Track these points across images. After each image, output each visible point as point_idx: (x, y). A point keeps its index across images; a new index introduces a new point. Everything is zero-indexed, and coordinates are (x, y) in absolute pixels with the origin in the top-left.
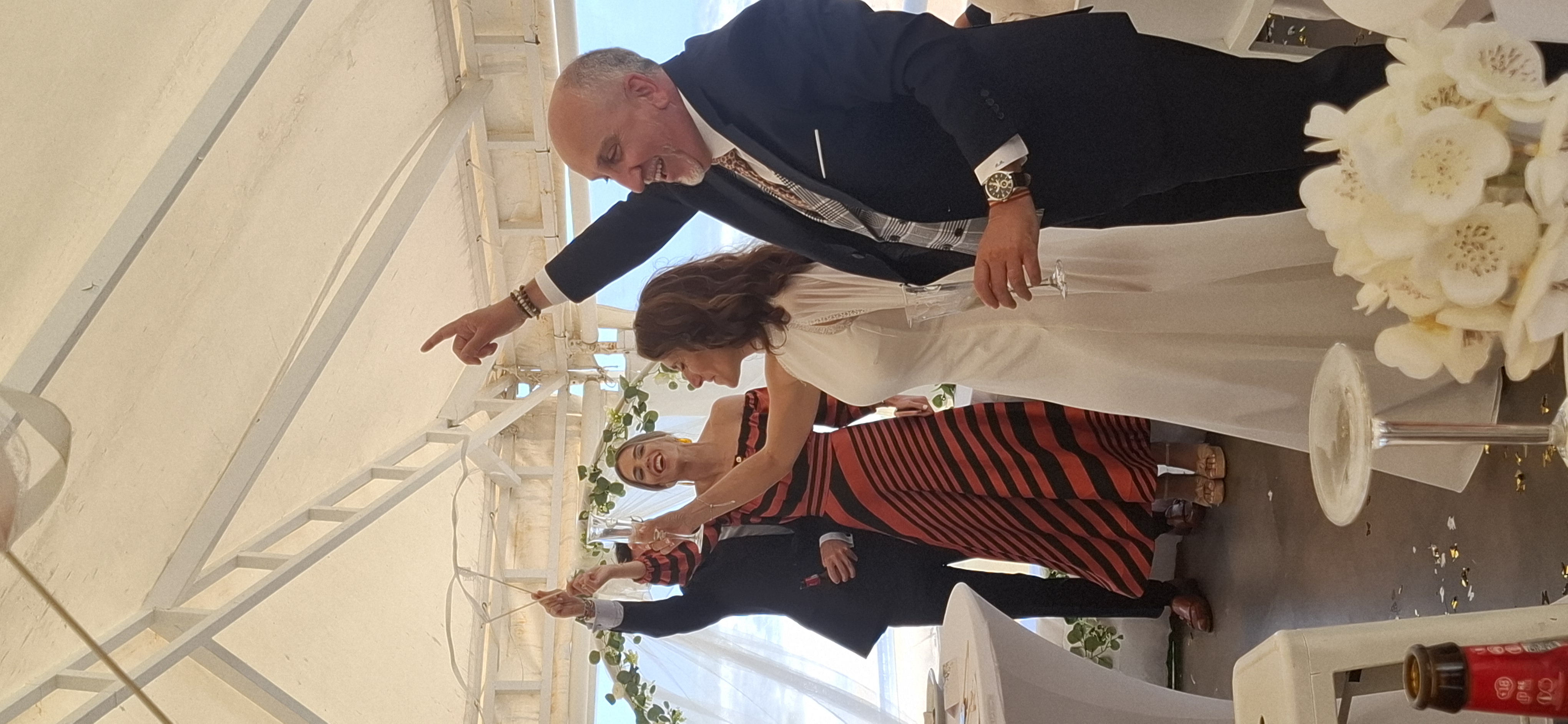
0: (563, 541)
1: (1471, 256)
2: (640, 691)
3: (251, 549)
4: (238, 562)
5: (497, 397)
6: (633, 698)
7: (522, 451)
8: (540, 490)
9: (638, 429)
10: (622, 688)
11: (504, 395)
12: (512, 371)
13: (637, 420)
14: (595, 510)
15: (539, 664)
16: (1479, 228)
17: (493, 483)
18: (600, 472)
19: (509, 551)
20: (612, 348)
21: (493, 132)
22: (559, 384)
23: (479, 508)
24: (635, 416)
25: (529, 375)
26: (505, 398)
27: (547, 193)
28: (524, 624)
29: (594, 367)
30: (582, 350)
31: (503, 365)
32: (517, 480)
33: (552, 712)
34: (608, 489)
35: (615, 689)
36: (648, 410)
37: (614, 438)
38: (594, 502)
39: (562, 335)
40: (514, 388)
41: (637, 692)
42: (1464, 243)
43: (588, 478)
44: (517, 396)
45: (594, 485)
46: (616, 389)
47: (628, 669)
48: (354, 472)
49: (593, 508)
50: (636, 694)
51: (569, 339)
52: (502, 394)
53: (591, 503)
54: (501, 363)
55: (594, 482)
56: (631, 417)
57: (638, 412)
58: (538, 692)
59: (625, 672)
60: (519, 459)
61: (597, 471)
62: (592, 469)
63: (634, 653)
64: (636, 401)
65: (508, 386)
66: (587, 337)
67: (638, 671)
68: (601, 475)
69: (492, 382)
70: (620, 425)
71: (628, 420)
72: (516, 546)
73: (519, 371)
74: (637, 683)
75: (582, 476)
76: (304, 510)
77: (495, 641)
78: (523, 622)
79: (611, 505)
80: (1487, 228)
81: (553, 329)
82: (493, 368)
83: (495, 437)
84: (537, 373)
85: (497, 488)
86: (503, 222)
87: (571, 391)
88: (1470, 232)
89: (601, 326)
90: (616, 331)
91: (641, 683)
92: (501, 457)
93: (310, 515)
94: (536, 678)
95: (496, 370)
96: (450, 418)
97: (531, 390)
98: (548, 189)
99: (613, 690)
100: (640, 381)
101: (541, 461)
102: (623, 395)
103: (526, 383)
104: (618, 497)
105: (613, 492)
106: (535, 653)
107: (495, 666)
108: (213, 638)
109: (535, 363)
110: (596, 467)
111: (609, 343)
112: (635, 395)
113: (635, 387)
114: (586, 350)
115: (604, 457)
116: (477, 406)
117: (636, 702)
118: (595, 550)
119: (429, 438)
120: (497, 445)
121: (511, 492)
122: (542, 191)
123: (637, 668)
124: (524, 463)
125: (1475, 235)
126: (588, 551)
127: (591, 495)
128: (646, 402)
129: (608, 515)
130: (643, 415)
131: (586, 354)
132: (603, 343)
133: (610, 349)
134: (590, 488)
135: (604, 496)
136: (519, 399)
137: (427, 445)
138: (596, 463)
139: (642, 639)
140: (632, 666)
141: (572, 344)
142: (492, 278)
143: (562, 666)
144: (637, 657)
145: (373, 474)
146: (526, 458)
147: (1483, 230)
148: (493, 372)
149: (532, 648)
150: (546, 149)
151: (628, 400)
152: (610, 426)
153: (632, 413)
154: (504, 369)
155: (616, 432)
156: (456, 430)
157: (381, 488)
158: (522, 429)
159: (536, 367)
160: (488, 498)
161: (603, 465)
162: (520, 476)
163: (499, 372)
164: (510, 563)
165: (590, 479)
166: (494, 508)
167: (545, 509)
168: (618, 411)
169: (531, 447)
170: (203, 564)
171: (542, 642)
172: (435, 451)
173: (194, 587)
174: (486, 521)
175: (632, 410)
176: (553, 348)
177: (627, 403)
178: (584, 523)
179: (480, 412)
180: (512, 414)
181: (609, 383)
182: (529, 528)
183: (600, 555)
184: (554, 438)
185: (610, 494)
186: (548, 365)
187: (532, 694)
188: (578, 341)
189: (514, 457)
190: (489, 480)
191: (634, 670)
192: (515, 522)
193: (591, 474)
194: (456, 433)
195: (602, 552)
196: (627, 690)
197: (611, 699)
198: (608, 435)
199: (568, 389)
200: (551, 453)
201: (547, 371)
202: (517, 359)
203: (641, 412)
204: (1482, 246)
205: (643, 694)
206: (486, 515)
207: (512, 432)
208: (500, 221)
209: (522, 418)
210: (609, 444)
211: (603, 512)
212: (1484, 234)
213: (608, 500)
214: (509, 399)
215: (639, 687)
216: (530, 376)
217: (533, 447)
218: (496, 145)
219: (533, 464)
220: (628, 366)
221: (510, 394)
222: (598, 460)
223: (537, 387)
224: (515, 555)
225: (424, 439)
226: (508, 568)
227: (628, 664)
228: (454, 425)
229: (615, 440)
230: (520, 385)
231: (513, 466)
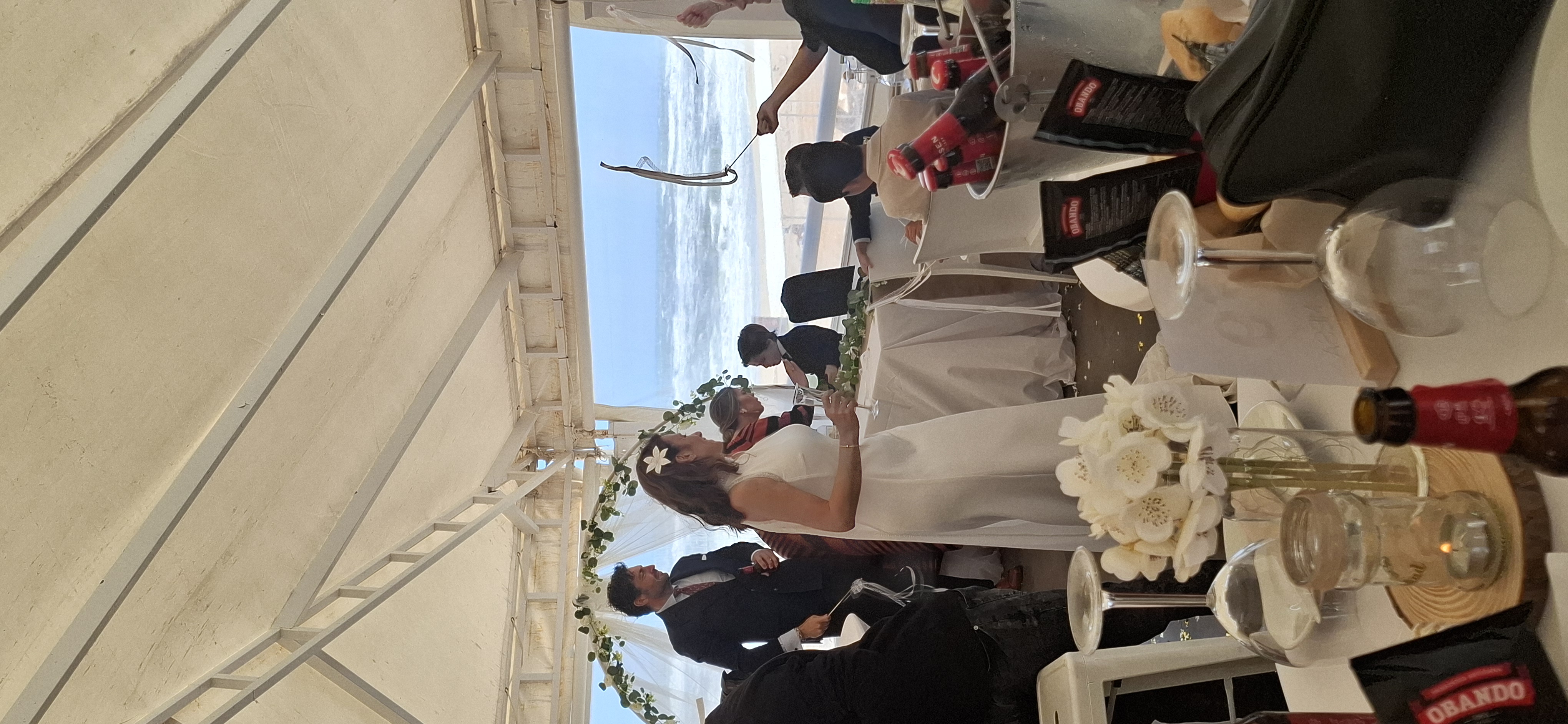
0: (569, 572)
1: (1151, 514)
2: (624, 680)
3: (348, 584)
4: (339, 593)
5: (523, 470)
6: (619, 686)
7: (539, 508)
8: (553, 536)
9: (624, 493)
10: (611, 678)
11: (528, 467)
12: (533, 451)
13: (623, 487)
14: (593, 551)
15: (552, 662)
16: (1155, 499)
17: (520, 531)
18: (597, 524)
19: (530, 580)
20: (605, 434)
21: (522, 288)
22: (567, 460)
23: (509, 549)
24: (622, 484)
25: (545, 453)
26: (529, 470)
27: (560, 328)
28: (541, 633)
29: (593, 448)
30: (584, 436)
31: (527, 447)
32: (537, 528)
33: (560, 696)
34: (602, 536)
35: (606, 679)
36: (631, 480)
37: (606, 500)
38: (592, 546)
39: (570, 425)
40: (535, 463)
41: (622, 681)
42: (1148, 507)
43: (587, 528)
44: (537, 469)
45: (591, 534)
46: (607, 462)
47: (615, 665)
48: (422, 526)
49: (591, 550)
50: (621, 683)
51: (575, 428)
52: (526, 467)
53: (590, 546)
54: (526, 446)
55: (592, 532)
56: (619, 485)
57: (624, 481)
58: (551, 681)
59: (613, 667)
60: (537, 513)
61: (594, 524)
62: (591, 522)
63: (620, 653)
64: (623, 474)
65: (531, 462)
66: (587, 427)
67: (622, 666)
68: (597, 527)
69: (520, 458)
70: (610, 491)
71: (617, 487)
72: (535, 576)
73: (538, 451)
74: (621, 675)
75: (583, 527)
76: (386, 555)
77: (520, 644)
78: (539, 631)
79: (604, 548)
80: (1160, 500)
81: (563, 421)
82: (520, 449)
83: (522, 499)
84: (551, 452)
85: (523, 535)
86: (529, 349)
87: (575, 465)
88: (1151, 501)
89: (597, 418)
90: (608, 422)
91: (624, 675)
92: (525, 512)
93: (391, 558)
94: (549, 671)
95: (522, 451)
96: (491, 486)
97: (547, 465)
98: (561, 326)
99: (604, 681)
100: (626, 459)
101: (554, 516)
102: (613, 470)
103: (544, 459)
104: (609, 542)
105: (606, 539)
106: (548, 653)
107: (520, 662)
108: (322, 649)
109: (551, 444)
110: (593, 521)
111: (603, 431)
112: (622, 470)
113: (622, 464)
114: (587, 436)
115: (599, 514)
116: (509, 477)
117: (621, 688)
118: (593, 580)
119: (475, 500)
120: (523, 504)
121: (532, 537)
122: (557, 326)
123: (622, 664)
124: (541, 516)
125: (1154, 503)
126: (587, 580)
127: (590, 541)
128: (630, 474)
129: (602, 555)
130: (627, 483)
131: (586, 439)
132: (598, 431)
133: (603, 435)
134: (589, 536)
135: (599, 541)
136: (539, 471)
137: (474, 506)
138: (593, 519)
139: (625, 644)
140: (618, 662)
141: (577, 431)
142: (521, 386)
143: (568, 662)
144: (621, 657)
145: (435, 527)
146: (542, 513)
147: (1158, 501)
148: (520, 452)
149: (547, 650)
150: (560, 298)
151: (617, 473)
152: (604, 491)
153: (620, 482)
154: (529, 450)
155: (608, 496)
156: (493, 494)
157: (441, 537)
158: (540, 493)
159: (553, 448)
160: (516, 542)
161: (598, 519)
162: (539, 526)
163: (525, 453)
164: (531, 588)
165: (589, 530)
166: (520, 549)
167: (556, 550)
168: (609, 481)
169: (546, 505)
170: (317, 594)
171: (554, 646)
172: (479, 510)
173: (310, 612)
174: (514, 559)
175: (620, 480)
176: (563, 435)
177: (617, 475)
178: (584, 561)
179: (511, 480)
180: (534, 482)
181: (603, 459)
182: (545, 563)
183: (596, 583)
184: (562, 498)
185: (603, 540)
186: (559, 446)
187: (546, 682)
188: (581, 429)
189: (534, 512)
190: (516, 528)
191: (619, 665)
192: (535, 558)
193: (590, 526)
194: (493, 496)
195: (597, 581)
196: (614, 680)
197: (603, 686)
198: (602, 498)
199: (573, 463)
200: (560, 509)
201: (559, 450)
202: (537, 443)
203: (626, 482)
204: (1158, 510)
205: (625, 682)
206: (514, 554)
207: (534, 495)
208: (527, 348)
209: (542, 485)
210: (603, 504)
211: (598, 553)
212: (1159, 503)
213: (602, 545)
214: (532, 471)
215: (623, 678)
216: (547, 455)
217: (548, 505)
218: (524, 296)
219: (547, 517)
220: (616, 449)
221: (532, 468)
222: (595, 515)
223: (552, 462)
224: (535, 583)
225: (472, 501)
226: (530, 592)
227: (616, 661)
228: (493, 490)
229: (607, 502)
230: (539, 461)
231: (534, 518)
